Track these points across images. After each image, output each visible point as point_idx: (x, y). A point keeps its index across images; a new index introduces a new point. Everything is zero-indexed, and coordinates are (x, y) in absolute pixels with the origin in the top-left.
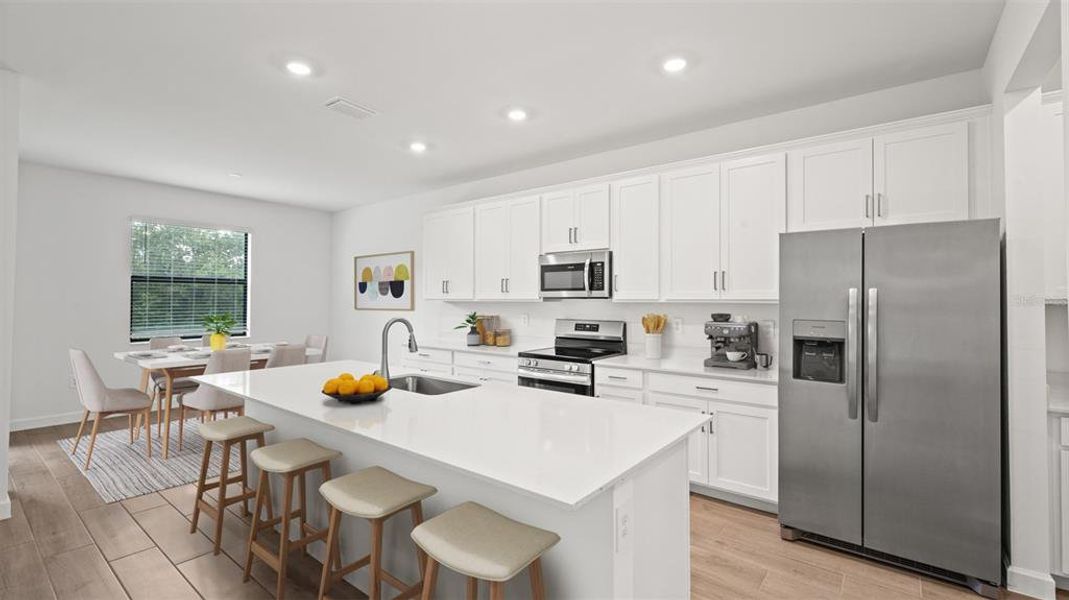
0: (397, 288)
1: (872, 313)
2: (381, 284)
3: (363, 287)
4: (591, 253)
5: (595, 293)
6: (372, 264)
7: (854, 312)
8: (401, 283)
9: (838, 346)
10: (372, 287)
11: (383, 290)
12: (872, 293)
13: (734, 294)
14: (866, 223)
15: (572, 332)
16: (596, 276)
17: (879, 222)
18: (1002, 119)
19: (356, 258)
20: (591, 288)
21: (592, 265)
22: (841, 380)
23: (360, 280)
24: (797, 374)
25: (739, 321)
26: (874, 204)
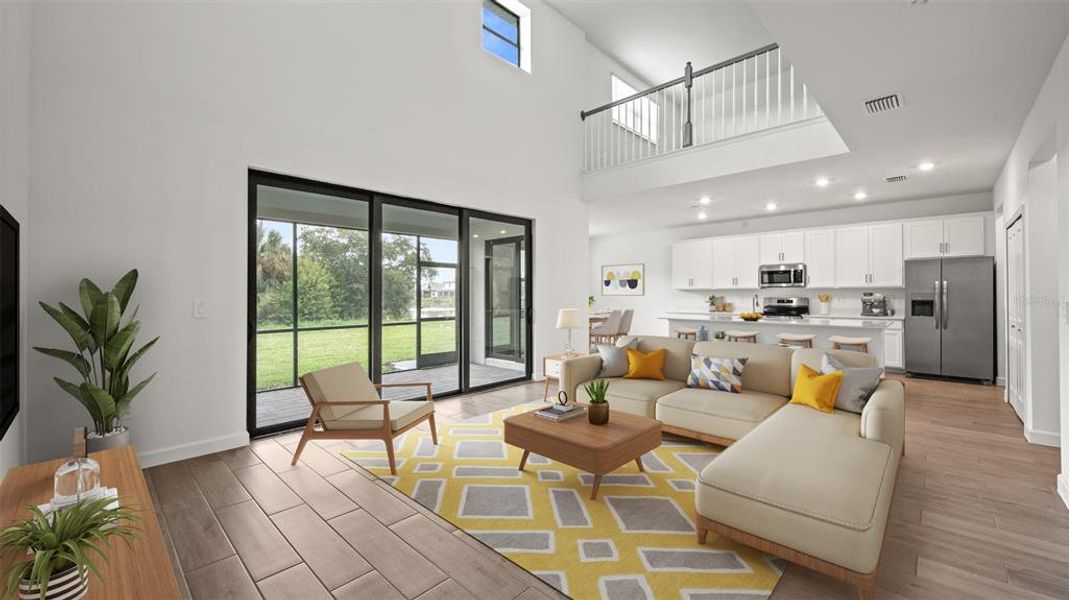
0: (633, 284)
1: (945, 291)
2: (621, 281)
3: (607, 283)
4: (795, 265)
5: (797, 284)
6: (614, 270)
7: (937, 291)
8: (636, 281)
9: (931, 303)
10: (615, 283)
11: (622, 283)
12: (945, 283)
13: (877, 283)
14: (941, 255)
15: (775, 303)
16: (797, 277)
17: (946, 255)
18: (994, 221)
19: (602, 267)
20: (795, 282)
21: (795, 271)
22: (932, 315)
23: (605, 279)
24: (913, 314)
25: (878, 296)
26: (944, 247)
